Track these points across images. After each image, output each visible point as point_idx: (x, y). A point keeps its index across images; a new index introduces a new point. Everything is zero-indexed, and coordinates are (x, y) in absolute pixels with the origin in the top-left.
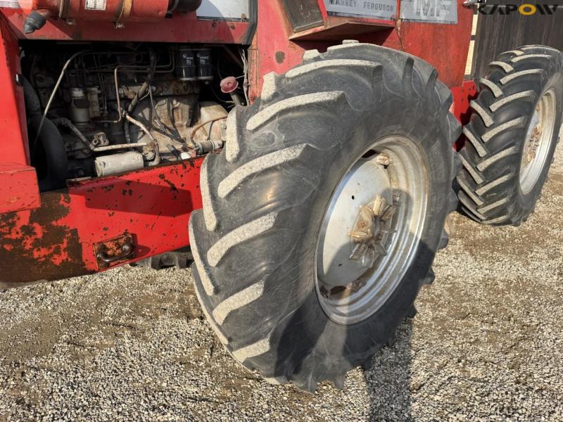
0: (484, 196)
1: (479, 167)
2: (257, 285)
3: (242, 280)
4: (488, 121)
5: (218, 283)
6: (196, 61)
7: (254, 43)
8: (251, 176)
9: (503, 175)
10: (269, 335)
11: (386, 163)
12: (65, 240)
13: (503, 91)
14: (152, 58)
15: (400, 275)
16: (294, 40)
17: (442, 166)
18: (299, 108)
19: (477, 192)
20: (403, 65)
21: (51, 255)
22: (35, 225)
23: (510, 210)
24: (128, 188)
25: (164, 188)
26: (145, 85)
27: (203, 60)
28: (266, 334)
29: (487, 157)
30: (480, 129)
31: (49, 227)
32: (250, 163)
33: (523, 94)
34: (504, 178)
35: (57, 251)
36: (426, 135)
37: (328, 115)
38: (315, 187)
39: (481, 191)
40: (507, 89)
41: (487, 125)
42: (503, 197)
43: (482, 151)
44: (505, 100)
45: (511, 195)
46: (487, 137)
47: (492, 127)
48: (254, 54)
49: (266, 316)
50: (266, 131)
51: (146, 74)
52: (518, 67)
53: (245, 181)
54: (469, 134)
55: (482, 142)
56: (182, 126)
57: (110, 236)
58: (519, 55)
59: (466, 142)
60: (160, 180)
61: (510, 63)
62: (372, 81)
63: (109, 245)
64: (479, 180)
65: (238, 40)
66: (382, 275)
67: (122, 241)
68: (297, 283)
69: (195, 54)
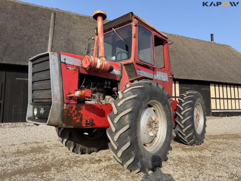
0: (185, 132)
1: (182, 122)
2: (128, 125)
3: (123, 125)
4: (182, 109)
5: (117, 128)
6: (108, 83)
7: (121, 80)
8: (126, 101)
9: (189, 125)
10: (130, 141)
11: (154, 109)
12: (80, 116)
13: (185, 101)
14: (99, 82)
15: (162, 143)
16: (129, 81)
17: (169, 111)
18: (135, 88)
19: (183, 131)
20: (156, 84)
21: (76, 119)
22: (76, 111)
23: (194, 137)
24: (94, 107)
25: (101, 109)
26: (96, 88)
27: (109, 83)
28: (129, 141)
29: (184, 119)
30: (180, 111)
31: (78, 112)
32: (125, 98)
33: (190, 101)
34: (190, 126)
35: (78, 119)
36: (164, 102)
37: (141, 90)
38: (140, 105)
39: (184, 130)
40: (186, 100)
41: (182, 110)
42: (191, 132)
43: (182, 118)
44: (186, 103)
45: (193, 132)
46: (182, 113)
47: (183, 110)
48: (121, 83)
49: (129, 136)
50: (128, 93)
51: (97, 85)
52: (188, 95)
53: (124, 102)
54: (177, 113)
55: (181, 115)
56: (101, 99)
57: (88, 118)
58: (188, 93)
59: (177, 116)
60: (100, 107)
61: (186, 94)
62: (150, 86)
63: (88, 120)
64: (183, 127)
65: (118, 79)
66: (156, 144)
67: (91, 120)
68: (136, 128)
69: (107, 82)
